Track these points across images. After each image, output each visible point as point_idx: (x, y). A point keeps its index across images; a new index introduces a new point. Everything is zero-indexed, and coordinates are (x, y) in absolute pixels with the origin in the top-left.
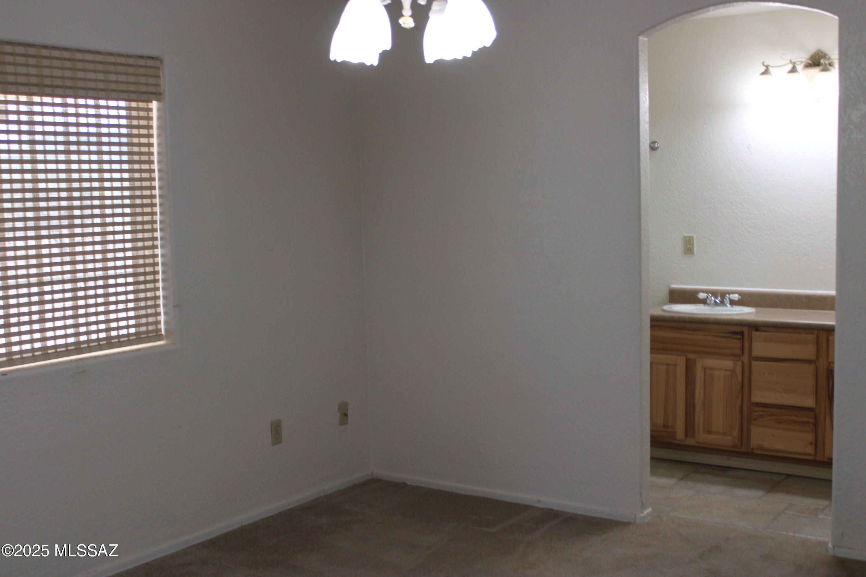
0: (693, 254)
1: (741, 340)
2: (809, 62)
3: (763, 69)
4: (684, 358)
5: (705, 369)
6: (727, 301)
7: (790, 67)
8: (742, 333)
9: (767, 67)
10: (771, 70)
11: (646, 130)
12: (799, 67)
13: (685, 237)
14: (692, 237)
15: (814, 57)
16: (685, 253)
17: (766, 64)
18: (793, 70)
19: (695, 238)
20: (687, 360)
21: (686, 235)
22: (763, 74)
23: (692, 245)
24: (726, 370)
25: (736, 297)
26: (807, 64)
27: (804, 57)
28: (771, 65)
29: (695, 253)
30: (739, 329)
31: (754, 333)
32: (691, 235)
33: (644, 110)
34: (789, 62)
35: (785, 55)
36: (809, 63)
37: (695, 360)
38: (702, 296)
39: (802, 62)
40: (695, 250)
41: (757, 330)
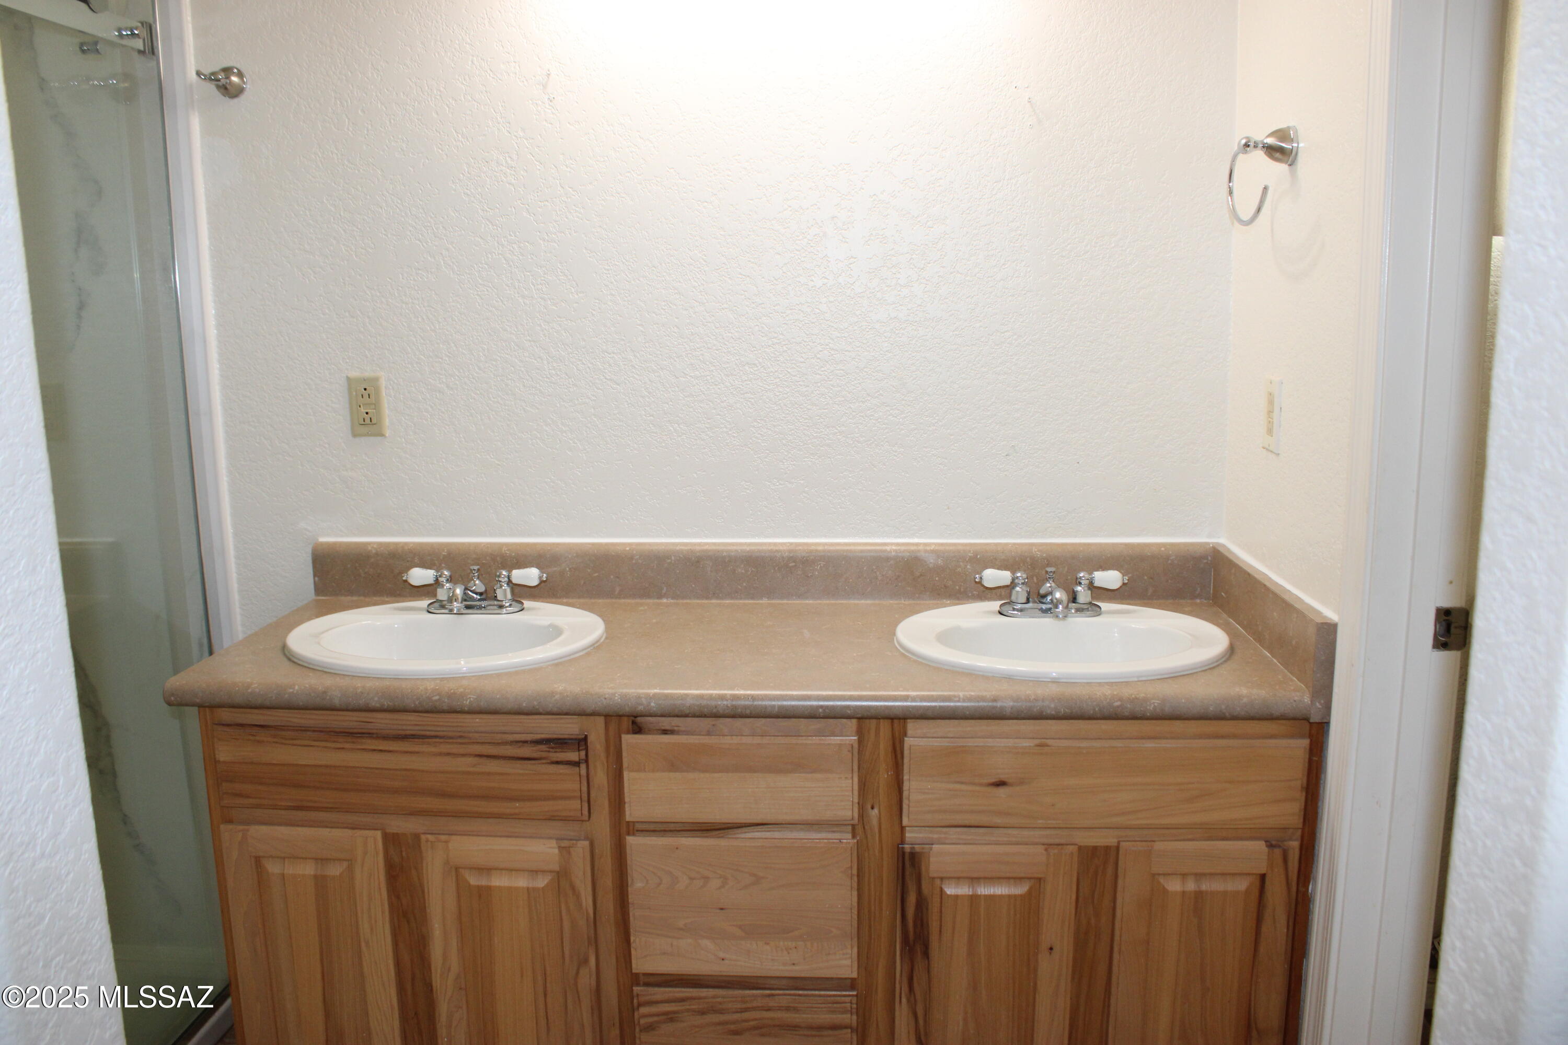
0: (382, 435)
1: (583, 766)
4: (379, 834)
5: (456, 871)
6: (503, 593)
8: (582, 742)
13: (350, 380)
14: (375, 380)
16: (355, 435)
19: (384, 382)
20: (391, 840)
21: (354, 374)
23: (377, 405)
24: (534, 872)
25: (529, 576)
29: (388, 433)
30: (569, 728)
31: (628, 739)
32: (370, 374)
37: (417, 837)
38: (420, 576)
40: (387, 422)
41: (638, 729)
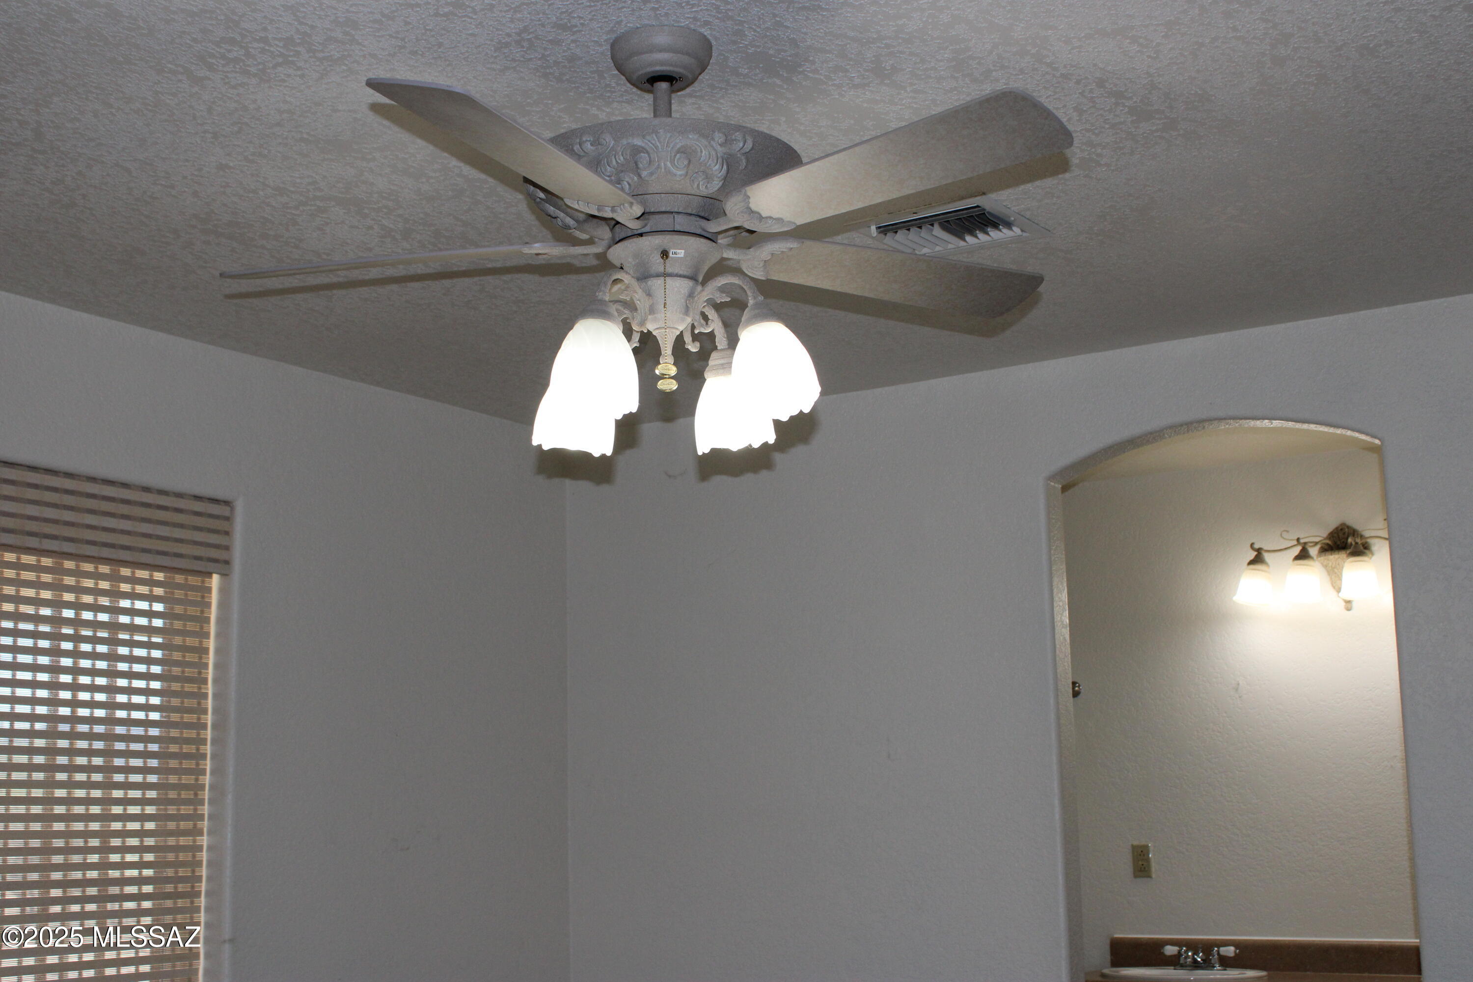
0: (1150, 877)
2: (1328, 541)
3: (1253, 554)
6: (1215, 960)
7: (1297, 550)
9: (1259, 551)
10: (1267, 556)
11: (1065, 639)
12: (1313, 551)
13: (1134, 848)
14: (1147, 846)
15: (1335, 535)
16: (1136, 876)
17: (1256, 546)
18: (1303, 555)
19: (1151, 849)
21: (1136, 843)
22: (1251, 562)
23: (1148, 860)
25: (1230, 952)
26: (1326, 547)
27: (1318, 534)
28: (1265, 548)
29: (1154, 876)
32: (1143, 843)
33: (1061, 604)
34: (1295, 543)
35: (1287, 531)
36: (1328, 544)
38: (1170, 951)
39: (1316, 543)
40: (1153, 869)
